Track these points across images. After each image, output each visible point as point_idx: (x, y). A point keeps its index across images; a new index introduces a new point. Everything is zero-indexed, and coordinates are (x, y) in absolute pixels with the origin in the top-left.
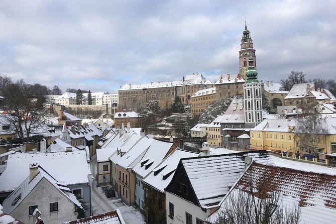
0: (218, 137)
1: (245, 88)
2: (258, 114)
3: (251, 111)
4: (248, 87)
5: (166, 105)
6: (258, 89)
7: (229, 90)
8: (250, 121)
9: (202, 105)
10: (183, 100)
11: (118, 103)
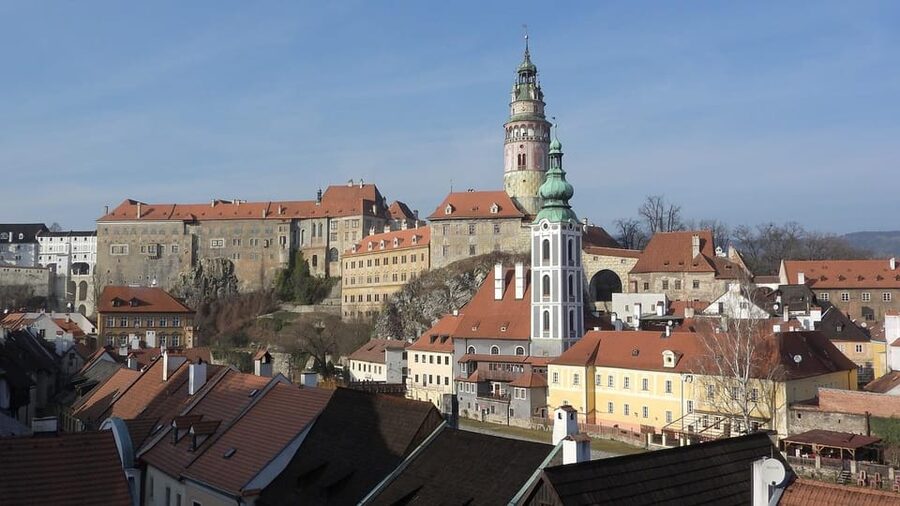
0: (443, 381)
1: (537, 234)
2: (572, 312)
3: (551, 304)
4: (546, 232)
5: (258, 278)
6: (574, 240)
7: (471, 238)
8: (545, 335)
9: (377, 280)
10: (315, 264)
11: (91, 261)
